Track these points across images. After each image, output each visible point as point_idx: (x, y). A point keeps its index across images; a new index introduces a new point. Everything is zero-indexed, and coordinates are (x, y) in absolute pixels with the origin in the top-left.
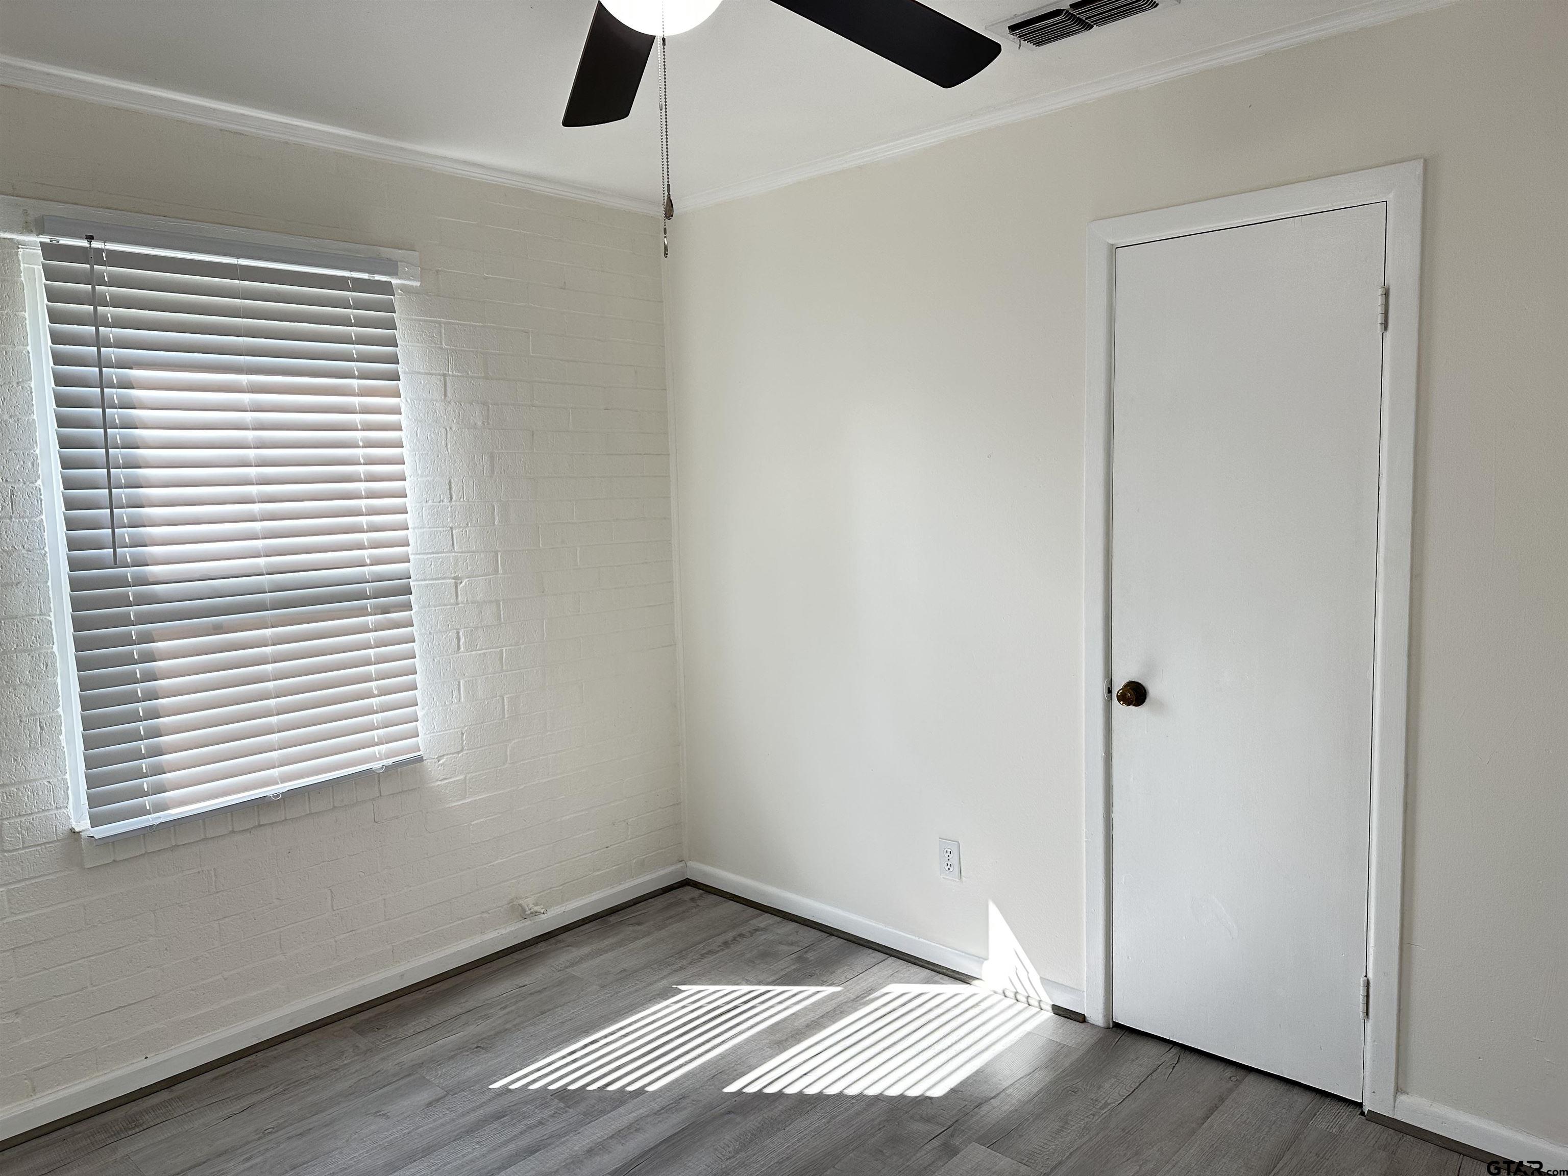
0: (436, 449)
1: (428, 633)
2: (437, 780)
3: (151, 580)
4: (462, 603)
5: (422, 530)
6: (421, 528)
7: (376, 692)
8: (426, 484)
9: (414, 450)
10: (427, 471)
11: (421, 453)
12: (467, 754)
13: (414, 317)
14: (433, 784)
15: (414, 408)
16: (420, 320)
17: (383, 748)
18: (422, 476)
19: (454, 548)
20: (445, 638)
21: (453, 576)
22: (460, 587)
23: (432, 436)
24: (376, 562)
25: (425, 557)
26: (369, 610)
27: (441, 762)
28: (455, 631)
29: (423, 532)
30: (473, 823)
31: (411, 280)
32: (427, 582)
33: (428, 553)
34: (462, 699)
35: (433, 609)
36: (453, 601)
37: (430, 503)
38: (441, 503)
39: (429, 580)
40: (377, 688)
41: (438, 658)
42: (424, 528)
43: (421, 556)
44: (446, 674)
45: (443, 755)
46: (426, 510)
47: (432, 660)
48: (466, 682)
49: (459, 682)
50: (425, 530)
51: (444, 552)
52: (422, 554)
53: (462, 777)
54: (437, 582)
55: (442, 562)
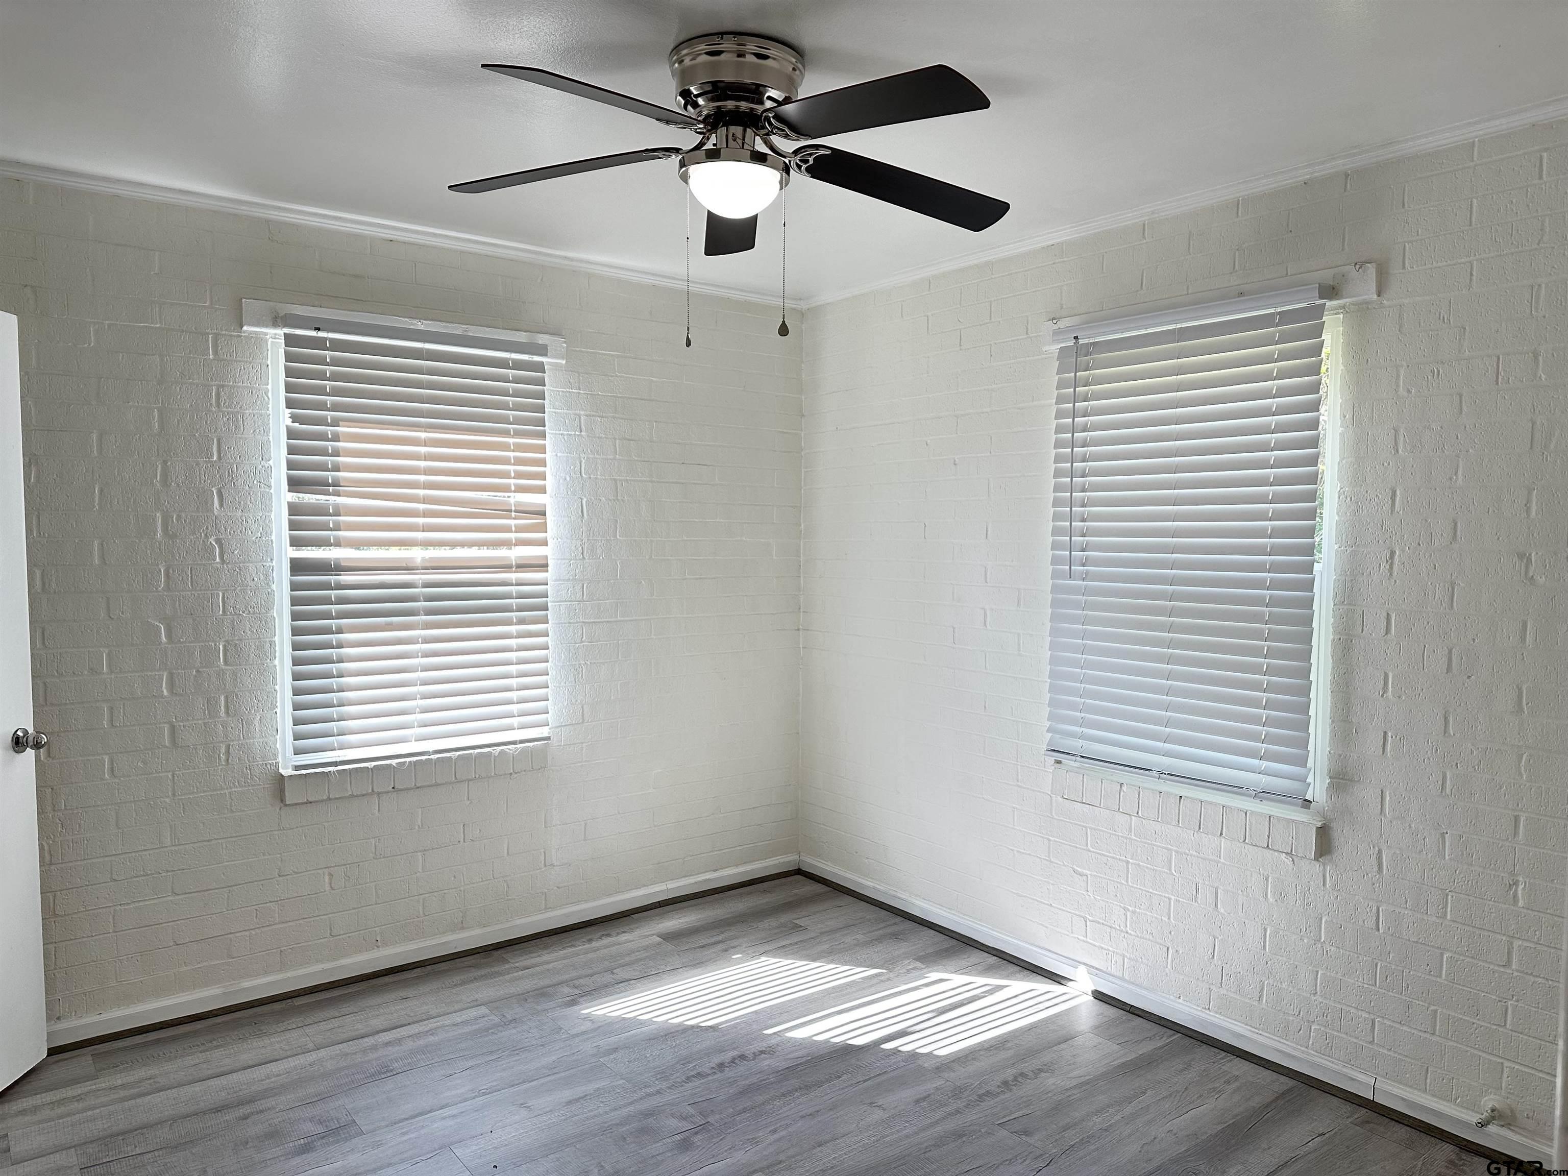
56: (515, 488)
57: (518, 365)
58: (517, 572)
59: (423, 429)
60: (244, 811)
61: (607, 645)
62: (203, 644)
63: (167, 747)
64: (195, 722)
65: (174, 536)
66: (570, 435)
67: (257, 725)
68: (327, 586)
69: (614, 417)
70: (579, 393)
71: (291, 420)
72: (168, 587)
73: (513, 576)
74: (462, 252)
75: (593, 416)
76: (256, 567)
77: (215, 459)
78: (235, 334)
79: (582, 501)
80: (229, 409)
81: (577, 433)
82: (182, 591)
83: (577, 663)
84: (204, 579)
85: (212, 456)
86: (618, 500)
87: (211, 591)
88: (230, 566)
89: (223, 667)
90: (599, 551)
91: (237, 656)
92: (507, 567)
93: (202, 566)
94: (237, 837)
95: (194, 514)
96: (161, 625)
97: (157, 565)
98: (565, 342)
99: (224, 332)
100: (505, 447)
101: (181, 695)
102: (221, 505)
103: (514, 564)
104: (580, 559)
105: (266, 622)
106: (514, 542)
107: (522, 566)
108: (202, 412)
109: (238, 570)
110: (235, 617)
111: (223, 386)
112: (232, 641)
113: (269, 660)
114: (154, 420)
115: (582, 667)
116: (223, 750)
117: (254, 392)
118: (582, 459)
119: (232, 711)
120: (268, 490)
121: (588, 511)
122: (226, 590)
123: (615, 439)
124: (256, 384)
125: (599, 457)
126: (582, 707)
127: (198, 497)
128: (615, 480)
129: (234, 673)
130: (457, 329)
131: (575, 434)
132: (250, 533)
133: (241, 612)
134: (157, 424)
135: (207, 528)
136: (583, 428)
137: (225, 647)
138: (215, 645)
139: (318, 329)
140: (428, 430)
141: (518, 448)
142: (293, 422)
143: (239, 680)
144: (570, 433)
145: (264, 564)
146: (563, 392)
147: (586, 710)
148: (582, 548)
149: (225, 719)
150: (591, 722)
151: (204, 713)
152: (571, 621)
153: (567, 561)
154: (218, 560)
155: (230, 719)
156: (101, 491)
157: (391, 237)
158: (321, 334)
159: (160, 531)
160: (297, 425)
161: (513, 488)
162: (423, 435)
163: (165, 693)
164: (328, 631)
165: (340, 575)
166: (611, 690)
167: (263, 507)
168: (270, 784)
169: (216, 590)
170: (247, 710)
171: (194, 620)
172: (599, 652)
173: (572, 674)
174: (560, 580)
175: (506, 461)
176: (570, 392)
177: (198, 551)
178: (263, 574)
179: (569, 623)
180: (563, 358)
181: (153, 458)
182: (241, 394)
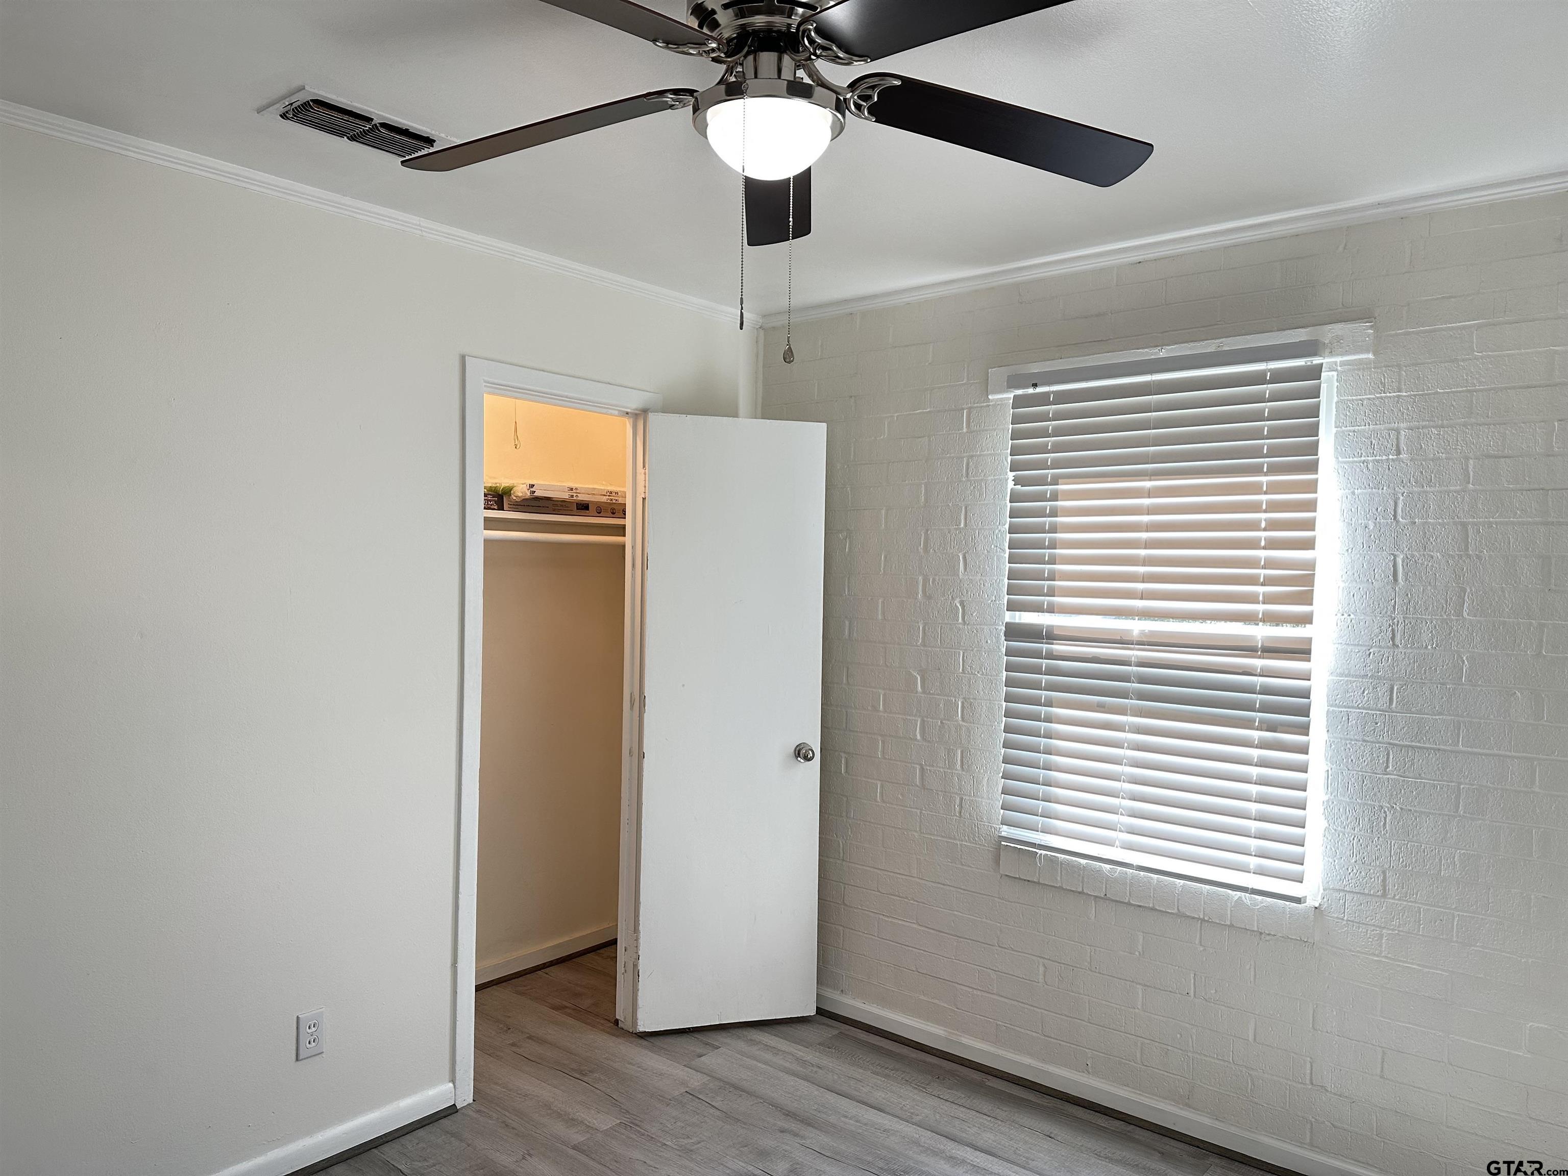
56: (1265, 544)
57: (1279, 377)
58: (1263, 658)
59: (1147, 478)
60: (971, 867)
61: (1435, 786)
62: (947, 698)
63: (917, 786)
64: (938, 769)
65: (929, 598)
66: (1378, 461)
67: (985, 785)
68: (1038, 655)
69: (1465, 425)
70: (1398, 397)
71: (1013, 483)
72: (924, 644)
73: (1258, 663)
74: (1226, 248)
75: (1423, 428)
76: (990, 630)
77: (962, 526)
78: (985, 404)
79: (1395, 559)
80: (976, 478)
81: (1391, 457)
82: (933, 647)
83: (1377, 804)
84: (949, 638)
85: (960, 523)
86: (1469, 556)
87: (955, 649)
88: (969, 627)
89: (961, 723)
90: (1426, 637)
91: (971, 714)
92: (1249, 650)
93: (949, 626)
94: (964, 890)
95: (944, 577)
96: (918, 676)
97: (918, 623)
98: (1371, 327)
99: (976, 405)
100: (1255, 489)
101: (929, 741)
102: (965, 569)
103: (1260, 646)
104: (1388, 647)
105: (996, 684)
106: (1260, 616)
107: (1271, 650)
108: (955, 483)
109: (975, 631)
110: (972, 676)
111: (972, 456)
112: (969, 699)
113: (996, 723)
114: (921, 494)
115: (1385, 812)
116: (958, 801)
117: (996, 459)
118: (1400, 495)
119: (966, 767)
120: (1002, 554)
121: (1406, 575)
122: (966, 650)
123: (1467, 459)
124: (998, 450)
125: (1432, 489)
126: (1384, 872)
127: (948, 562)
128: (1464, 525)
129: (968, 730)
130: (1209, 347)
131: (1388, 460)
132: (986, 596)
133: (976, 673)
134: (923, 498)
135: (953, 591)
136: (1403, 446)
137: (963, 703)
138: (955, 700)
139: (1035, 385)
140: (1152, 478)
141: (1273, 488)
142: (1014, 485)
143: (971, 737)
144: (1378, 458)
145: (997, 627)
146: (1369, 399)
147: (1390, 881)
148: (1393, 630)
149: (960, 772)
150: (1399, 900)
151: (945, 762)
152: (1367, 739)
153: (1364, 648)
154: (960, 620)
155: (964, 773)
156: (886, 557)
157: (1140, 258)
158: (1039, 390)
159: (921, 592)
160: (1019, 487)
161: (1263, 544)
162: (1148, 484)
163: (919, 737)
164: (1036, 702)
165: (1052, 644)
166: (1440, 860)
167: (998, 570)
168: (993, 848)
169: (957, 649)
170: (977, 768)
171: (941, 675)
172: (1418, 794)
173: (1366, 819)
174: (1348, 675)
175: (1255, 507)
176: (1381, 398)
177: (947, 612)
178: (995, 637)
179: (1364, 741)
180: (1368, 351)
181: (919, 528)
182: (986, 461)
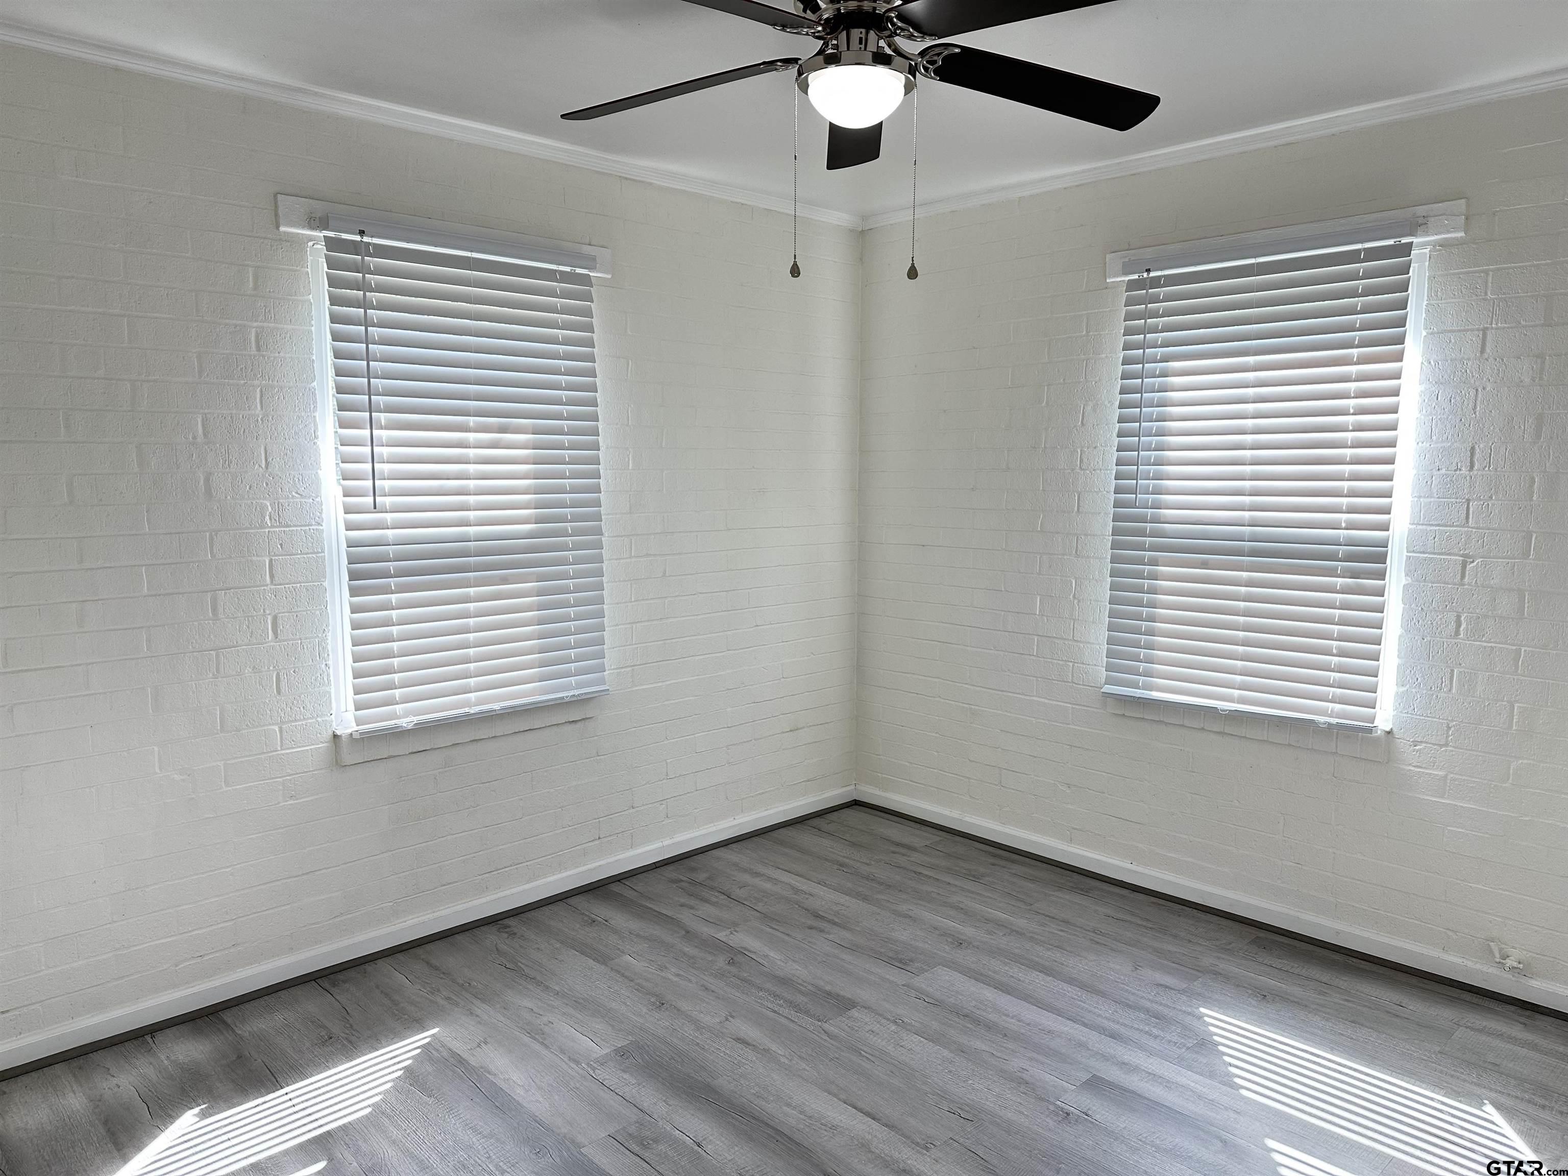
0: (1460, 412)
1: (1420, 609)
2: (1410, 765)
3: (1162, 520)
4: (1469, 584)
5: (1429, 500)
6: (1428, 497)
7: (1335, 651)
8: (1441, 451)
9: (1431, 414)
10: (1445, 436)
11: (1439, 417)
12: (1452, 751)
13: (1452, 271)
14: (1402, 766)
15: (1437, 370)
16: (1458, 274)
17: (1338, 707)
18: (1436, 443)
19: (1468, 522)
20: (1441, 619)
21: (1462, 552)
22: (1469, 567)
23: (1457, 398)
24: (1351, 526)
25: (1429, 528)
26: (1339, 572)
27: (1417, 748)
28: (1455, 614)
29: (1430, 502)
30: (1449, 828)
31: (1452, 232)
32: (1426, 555)
33: (1432, 525)
34: (1454, 691)
35: (1430, 585)
36: (1456, 581)
37: (1443, 471)
38: (1458, 472)
39: (1429, 553)
40: (1338, 648)
41: (1429, 638)
42: (1431, 497)
43: (1424, 527)
44: (1436, 658)
45: (1421, 742)
46: (1436, 479)
47: (1420, 638)
48: (1460, 672)
49: (1452, 671)
50: (1432, 500)
51: (1453, 526)
52: (1426, 525)
53: (1441, 773)
54: (1438, 557)
55: (1450, 536)
